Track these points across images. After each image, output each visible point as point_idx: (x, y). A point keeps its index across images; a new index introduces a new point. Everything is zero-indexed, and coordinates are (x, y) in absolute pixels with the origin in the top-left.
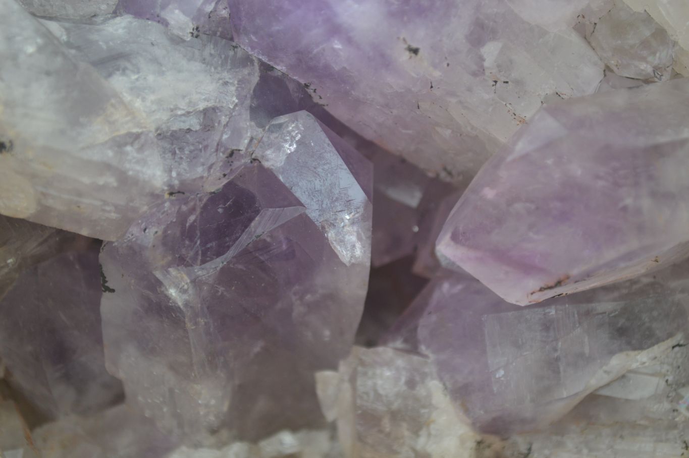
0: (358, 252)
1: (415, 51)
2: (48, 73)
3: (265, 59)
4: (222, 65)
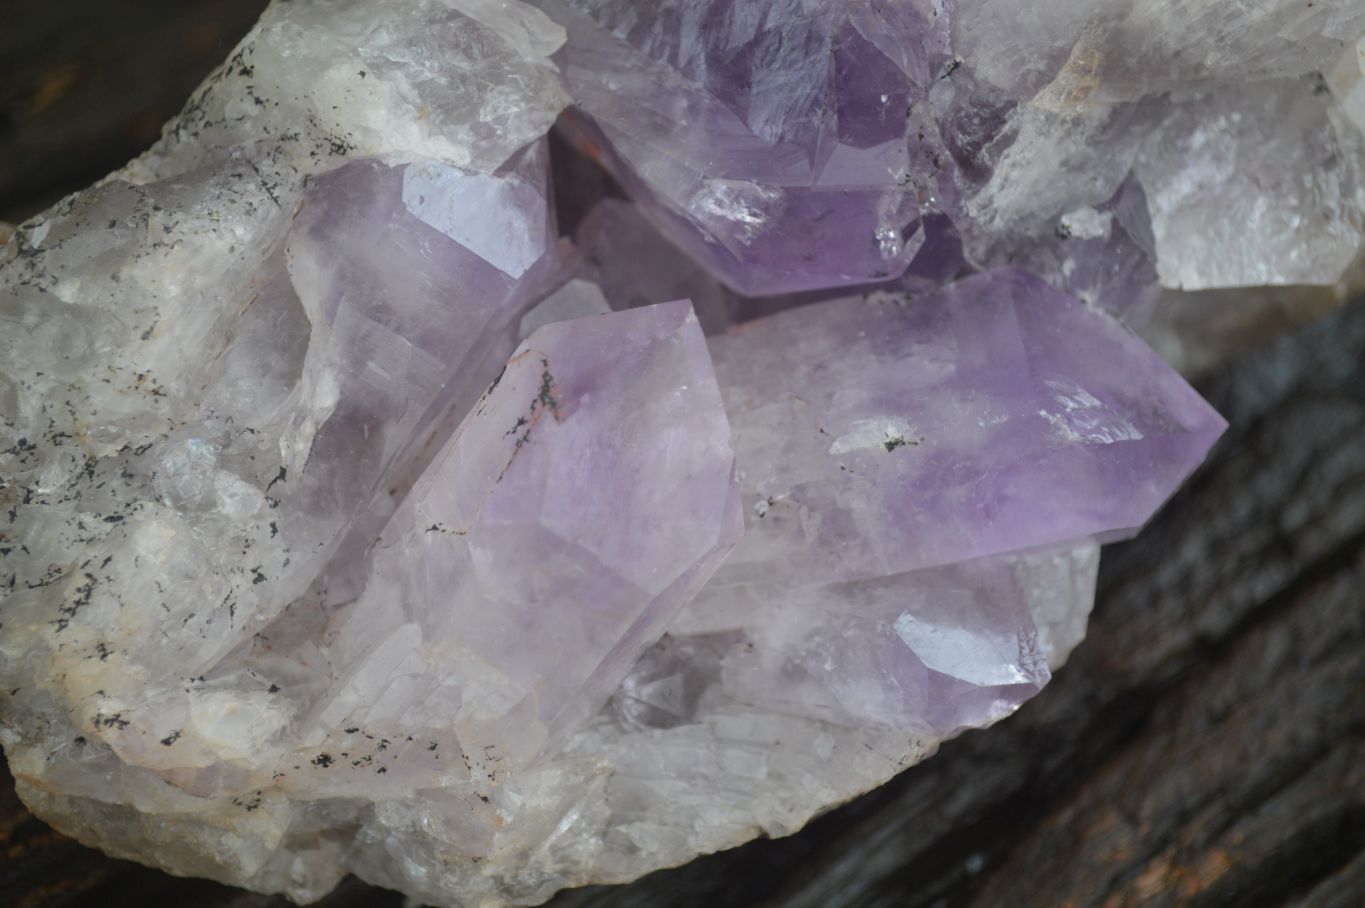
4: (1011, 230)
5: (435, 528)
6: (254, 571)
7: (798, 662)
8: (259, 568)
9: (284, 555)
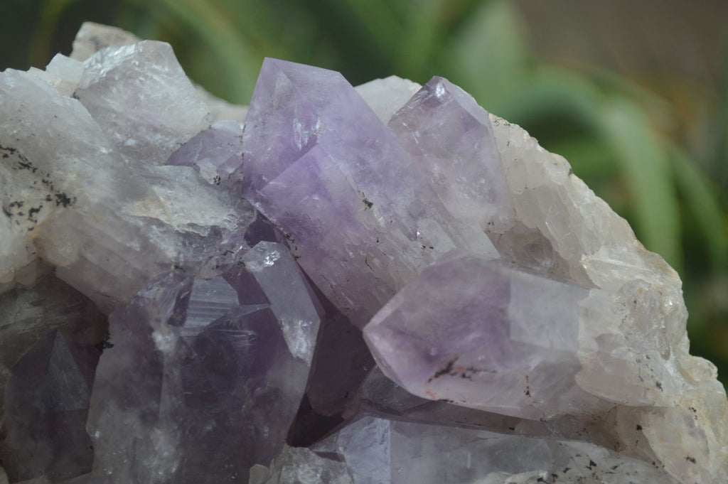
0: (303, 350)
1: (370, 205)
2: (112, 168)
3: (262, 210)
4: (231, 204)
5: (528, 393)
6: (590, 469)
7: (487, 197)
8: (587, 467)
9: (576, 459)
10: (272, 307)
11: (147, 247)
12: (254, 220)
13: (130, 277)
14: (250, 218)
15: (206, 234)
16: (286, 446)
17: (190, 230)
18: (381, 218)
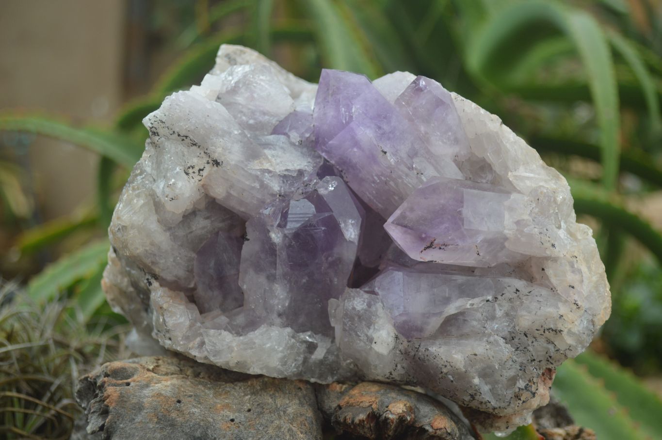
0: (353, 236)
1: (385, 153)
2: (241, 142)
3: (326, 157)
4: (309, 156)
5: (478, 254)
6: (516, 293)
7: (453, 142)
8: (514, 292)
9: (508, 288)
10: (334, 214)
11: (263, 186)
12: (322, 163)
13: (255, 202)
14: (319, 162)
15: (295, 175)
16: (347, 288)
17: (286, 173)
18: (392, 160)
